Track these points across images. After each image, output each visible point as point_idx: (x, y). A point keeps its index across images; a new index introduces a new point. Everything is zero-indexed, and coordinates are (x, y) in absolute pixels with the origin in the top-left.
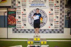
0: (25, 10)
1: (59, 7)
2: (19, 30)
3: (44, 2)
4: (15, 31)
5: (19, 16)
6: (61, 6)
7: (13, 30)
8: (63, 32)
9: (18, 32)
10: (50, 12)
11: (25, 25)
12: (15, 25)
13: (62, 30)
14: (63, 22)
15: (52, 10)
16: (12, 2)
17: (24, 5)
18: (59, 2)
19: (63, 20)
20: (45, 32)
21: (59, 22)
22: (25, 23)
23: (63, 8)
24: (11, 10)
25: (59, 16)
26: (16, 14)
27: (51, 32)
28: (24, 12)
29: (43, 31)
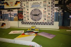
0: (28, 10)
1: (50, 7)
2: (25, 23)
3: (40, 4)
4: (23, 23)
5: (25, 14)
6: (52, 6)
7: (22, 22)
8: (53, 24)
9: (24, 23)
10: (44, 11)
11: (28, 19)
12: (23, 19)
13: (53, 23)
14: (53, 17)
15: (45, 9)
16: (21, 5)
17: (27, 7)
18: (51, 3)
19: (53, 16)
20: (41, 24)
21: (50, 18)
22: (28, 18)
23: (53, 7)
24: (20, 10)
25: (50, 13)
26: (23, 12)
27: (44, 24)
28: (27, 11)
29: (39, 23)
